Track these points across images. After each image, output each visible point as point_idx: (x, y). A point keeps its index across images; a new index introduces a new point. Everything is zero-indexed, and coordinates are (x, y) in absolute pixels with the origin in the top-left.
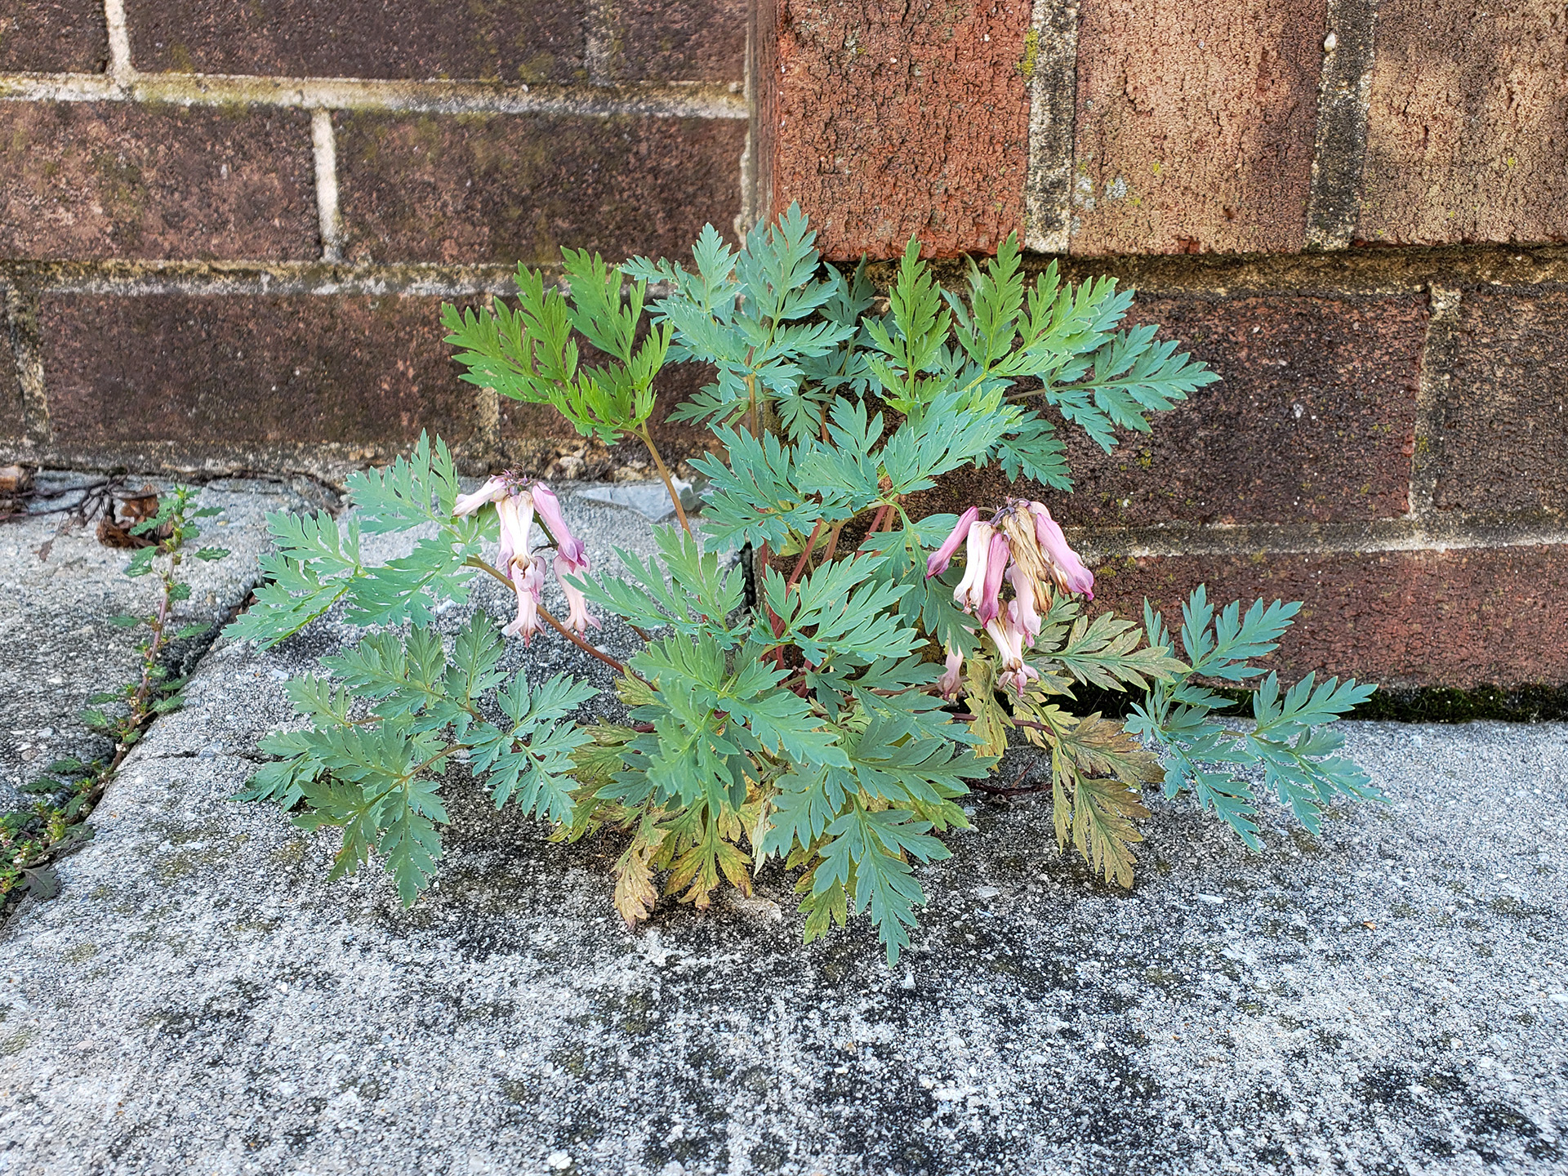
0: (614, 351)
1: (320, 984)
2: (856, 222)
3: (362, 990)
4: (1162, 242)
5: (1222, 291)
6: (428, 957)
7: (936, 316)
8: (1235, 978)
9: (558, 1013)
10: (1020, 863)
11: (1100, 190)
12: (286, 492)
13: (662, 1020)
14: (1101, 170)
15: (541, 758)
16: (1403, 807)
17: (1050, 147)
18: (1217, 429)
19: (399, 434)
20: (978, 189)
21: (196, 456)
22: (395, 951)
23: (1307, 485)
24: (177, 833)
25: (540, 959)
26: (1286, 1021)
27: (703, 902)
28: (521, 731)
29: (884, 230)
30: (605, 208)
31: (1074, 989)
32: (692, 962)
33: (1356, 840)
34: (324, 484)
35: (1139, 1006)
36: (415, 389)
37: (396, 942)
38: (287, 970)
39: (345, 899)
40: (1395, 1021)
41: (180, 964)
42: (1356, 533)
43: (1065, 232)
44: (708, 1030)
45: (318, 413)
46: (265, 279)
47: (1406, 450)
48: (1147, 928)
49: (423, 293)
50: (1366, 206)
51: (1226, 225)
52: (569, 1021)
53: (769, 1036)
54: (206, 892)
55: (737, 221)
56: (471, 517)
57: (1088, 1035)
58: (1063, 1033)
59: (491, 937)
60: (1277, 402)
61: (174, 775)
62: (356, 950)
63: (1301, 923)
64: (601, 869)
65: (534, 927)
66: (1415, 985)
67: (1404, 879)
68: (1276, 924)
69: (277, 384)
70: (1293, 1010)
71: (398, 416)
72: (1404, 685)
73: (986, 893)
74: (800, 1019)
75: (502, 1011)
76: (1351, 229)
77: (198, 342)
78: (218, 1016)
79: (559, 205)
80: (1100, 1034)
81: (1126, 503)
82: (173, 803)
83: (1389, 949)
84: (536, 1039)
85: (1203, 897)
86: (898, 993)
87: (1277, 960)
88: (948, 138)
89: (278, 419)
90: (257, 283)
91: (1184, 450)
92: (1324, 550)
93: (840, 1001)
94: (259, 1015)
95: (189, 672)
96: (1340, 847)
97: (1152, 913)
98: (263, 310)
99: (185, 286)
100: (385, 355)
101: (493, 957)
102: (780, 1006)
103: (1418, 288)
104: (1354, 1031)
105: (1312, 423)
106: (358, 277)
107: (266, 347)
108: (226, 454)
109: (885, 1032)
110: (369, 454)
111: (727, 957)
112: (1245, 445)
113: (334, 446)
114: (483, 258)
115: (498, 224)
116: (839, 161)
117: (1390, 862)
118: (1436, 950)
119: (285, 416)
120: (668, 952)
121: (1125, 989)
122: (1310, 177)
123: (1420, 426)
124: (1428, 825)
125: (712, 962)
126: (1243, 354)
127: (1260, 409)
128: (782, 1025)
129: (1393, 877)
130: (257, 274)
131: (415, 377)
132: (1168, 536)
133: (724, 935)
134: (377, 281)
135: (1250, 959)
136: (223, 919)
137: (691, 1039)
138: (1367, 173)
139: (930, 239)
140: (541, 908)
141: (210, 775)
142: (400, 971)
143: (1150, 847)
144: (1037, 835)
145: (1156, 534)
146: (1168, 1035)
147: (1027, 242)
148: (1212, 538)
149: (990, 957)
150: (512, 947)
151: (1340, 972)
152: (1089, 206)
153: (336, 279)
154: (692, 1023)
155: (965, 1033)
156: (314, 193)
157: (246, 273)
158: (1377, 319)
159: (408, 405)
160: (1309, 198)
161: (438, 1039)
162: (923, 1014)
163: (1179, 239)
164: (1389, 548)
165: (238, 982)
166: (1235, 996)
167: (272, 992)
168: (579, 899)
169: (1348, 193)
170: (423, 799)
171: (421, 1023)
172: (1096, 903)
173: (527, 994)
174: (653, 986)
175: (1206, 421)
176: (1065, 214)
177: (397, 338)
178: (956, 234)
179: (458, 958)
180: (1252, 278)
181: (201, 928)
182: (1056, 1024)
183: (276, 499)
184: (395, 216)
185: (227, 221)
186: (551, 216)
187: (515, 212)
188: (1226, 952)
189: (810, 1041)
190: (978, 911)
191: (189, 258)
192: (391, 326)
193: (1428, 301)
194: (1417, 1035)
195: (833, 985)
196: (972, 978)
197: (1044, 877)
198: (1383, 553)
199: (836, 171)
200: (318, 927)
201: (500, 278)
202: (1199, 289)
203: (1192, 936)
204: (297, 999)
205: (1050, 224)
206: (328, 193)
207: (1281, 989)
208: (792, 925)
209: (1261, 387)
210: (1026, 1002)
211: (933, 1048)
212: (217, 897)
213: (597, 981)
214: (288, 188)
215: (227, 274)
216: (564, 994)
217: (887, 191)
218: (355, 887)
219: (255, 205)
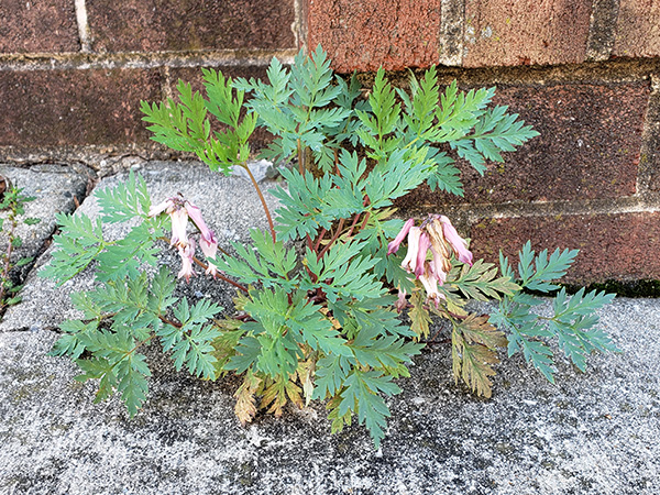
0: (228, 122)
1: (92, 460)
2: (350, 53)
3: (112, 464)
4: (510, 59)
5: (542, 82)
6: (144, 443)
7: (393, 106)
8: (540, 448)
9: (209, 474)
10: (435, 383)
11: (478, 33)
12: (70, 172)
13: (259, 477)
14: (479, 23)
15: (197, 344)
16: (627, 347)
17: (452, 11)
18: (538, 153)
19: (125, 140)
20: (415, 34)
21: (24, 153)
22: (128, 440)
23: (584, 180)
24: (21, 375)
25: (199, 443)
26: (565, 472)
27: (279, 413)
28: (186, 328)
29: (366, 57)
30: (225, 20)
31: (460, 455)
32: (273, 443)
33: (604, 366)
34: (88, 166)
35: (492, 465)
36: (131, 117)
37: (129, 435)
38: (76, 452)
39: (104, 411)
40: (618, 472)
41: (24, 449)
42: (608, 204)
43: (460, 55)
44: (281, 482)
45: (83, 130)
46: (53, 62)
47: (636, 161)
48: (498, 420)
49: (133, 67)
50: (619, 38)
51: (544, 50)
52: (213, 479)
53: (311, 485)
54: (35, 408)
55: (293, 25)
56: (158, 217)
57: (468, 482)
58: (455, 481)
59: (175, 431)
60: (569, 139)
61: (19, 342)
62: (109, 439)
63: (574, 416)
64: (228, 392)
65: (196, 425)
66: (630, 451)
67: (627, 389)
68: (562, 417)
69: (62, 115)
70: (568, 466)
71: (123, 131)
72: (631, 279)
73: (418, 401)
74: (326, 476)
75: (181, 474)
76: (610, 50)
77: (21, 95)
78: (43, 479)
79: (201, 20)
80: (473, 481)
81: (491, 191)
82: (18, 357)
83: (618, 430)
84: (197, 489)
85: (526, 401)
86: (375, 460)
87: (562, 437)
88: (398, 8)
89: (64, 134)
90: (49, 63)
91: (521, 164)
92: (591, 213)
93: (345, 466)
94: (63, 478)
95: (25, 278)
96: (595, 371)
97: (501, 411)
98: (53, 78)
99: (13, 66)
100: (115, 99)
101: (176, 443)
102: (316, 468)
103: (645, 77)
104: (598, 478)
105: (587, 149)
106: (100, 60)
107: (56, 97)
108: (39, 151)
109: (367, 482)
110: (110, 151)
111: (290, 441)
112: (552, 161)
113: (93, 146)
114: (163, 48)
115: (170, 30)
116: (341, 21)
117: (620, 379)
118: (641, 431)
119: (67, 132)
120: (261, 439)
121: (486, 455)
122: (589, 23)
123: (643, 149)
124: (641, 357)
125: (283, 444)
126: (552, 115)
127: (560, 143)
128: (318, 479)
129: (621, 388)
130: (49, 59)
131: (131, 111)
132: (512, 208)
133: (289, 428)
134: (110, 62)
135: (548, 437)
136: (45, 423)
137: (273, 488)
138: (620, 21)
139: (390, 60)
140: (199, 414)
141: (36, 341)
142: (131, 451)
143: (501, 372)
144: (445, 367)
145: (507, 206)
146: (506, 481)
147: (440, 61)
148: (534, 208)
149: (420, 438)
150: (185, 437)
151: (593, 444)
152: (472, 42)
153: (89, 61)
154: (273, 479)
155: (407, 482)
156: (75, 16)
157: (43, 59)
158: (622, 94)
159: (128, 125)
160: (588, 34)
161: (150, 490)
162: (387, 472)
163: (519, 57)
164: (625, 211)
165: (53, 459)
166: (540, 459)
167: (69, 465)
168: (217, 409)
169: (609, 31)
170: (139, 364)
171: (141, 481)
172: (472, 406)
173: (193, 464)
174: (255, 458)
175: (532, 150)
176: (460, 45)
177: (122, 91)
178: (403, 58)
179: (159, 444)
180: (558, 75)
181: (33, 429)
182: (452, 476)
183: (65, 176)
184: (117, 28)
185: (31, 33)
186: (197, 25)
187: (179, 24)
188: (537, 433)
189: (331, 488)
190: (414, 411)
191: (13, 52)
192: (118, 85)
193: (650, 84)
194: (630, 479)
195: (343, 456)
196: (411, 450)
197: (447, 391)
198: (622, 214)
199: (340, 27)
200: (91, 427)
201: (172, 58)
202: (530, 81)
203: (520, 424)
204: (83, 468)
205: (452, 51)
206: (82, 16)
207: (564, 455)
208: (322, 421)
209: (561, 131)
210: (437, 463)
211: (391, 491)
212: (41, 411)
213: (226, 456)
214: (61, 14)
215: (33, 60)
216: (211, 464)
217: (367, 37)
218: (108, 404)
219: (45, 23)
